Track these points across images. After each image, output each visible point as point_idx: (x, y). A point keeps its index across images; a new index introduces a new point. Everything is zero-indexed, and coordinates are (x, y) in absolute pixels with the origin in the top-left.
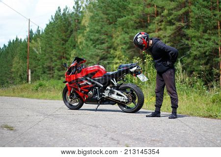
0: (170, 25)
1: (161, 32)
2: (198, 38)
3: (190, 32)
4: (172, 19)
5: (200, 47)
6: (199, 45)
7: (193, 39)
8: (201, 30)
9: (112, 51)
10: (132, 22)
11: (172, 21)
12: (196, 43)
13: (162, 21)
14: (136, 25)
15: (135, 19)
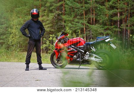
0: (51, 13)
1: (44, 17)
2: (71, 21)
3: (64, 17)
4: (53, 9)
5: (72, 27)
6: (72, 26)
7: (68, 22)
8: (73, 16)
9: (9, 30)
10: (25, 11)
11: (53, 10)
12: (70, 24)
13: (45, 10)
14: (27, 13)
15: (27, 9)
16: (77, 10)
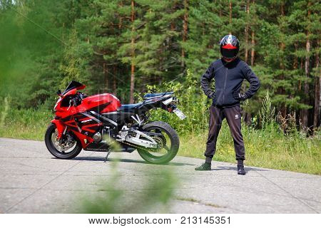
0: (156, 34)
1: (140, 43)
2: (199, 55)
3: (184, 45)
4: (161, 25)
5: (202, 68)
6: (201, 65)
7: (193, 57)
8: (204, 44)
9: (61, 67)
10: (98, 26)
11: (162, 27)
12: (197, 62)
13: (143, 27)
14: (103, 30)
15: (103, 22)
16: (215, 30)
